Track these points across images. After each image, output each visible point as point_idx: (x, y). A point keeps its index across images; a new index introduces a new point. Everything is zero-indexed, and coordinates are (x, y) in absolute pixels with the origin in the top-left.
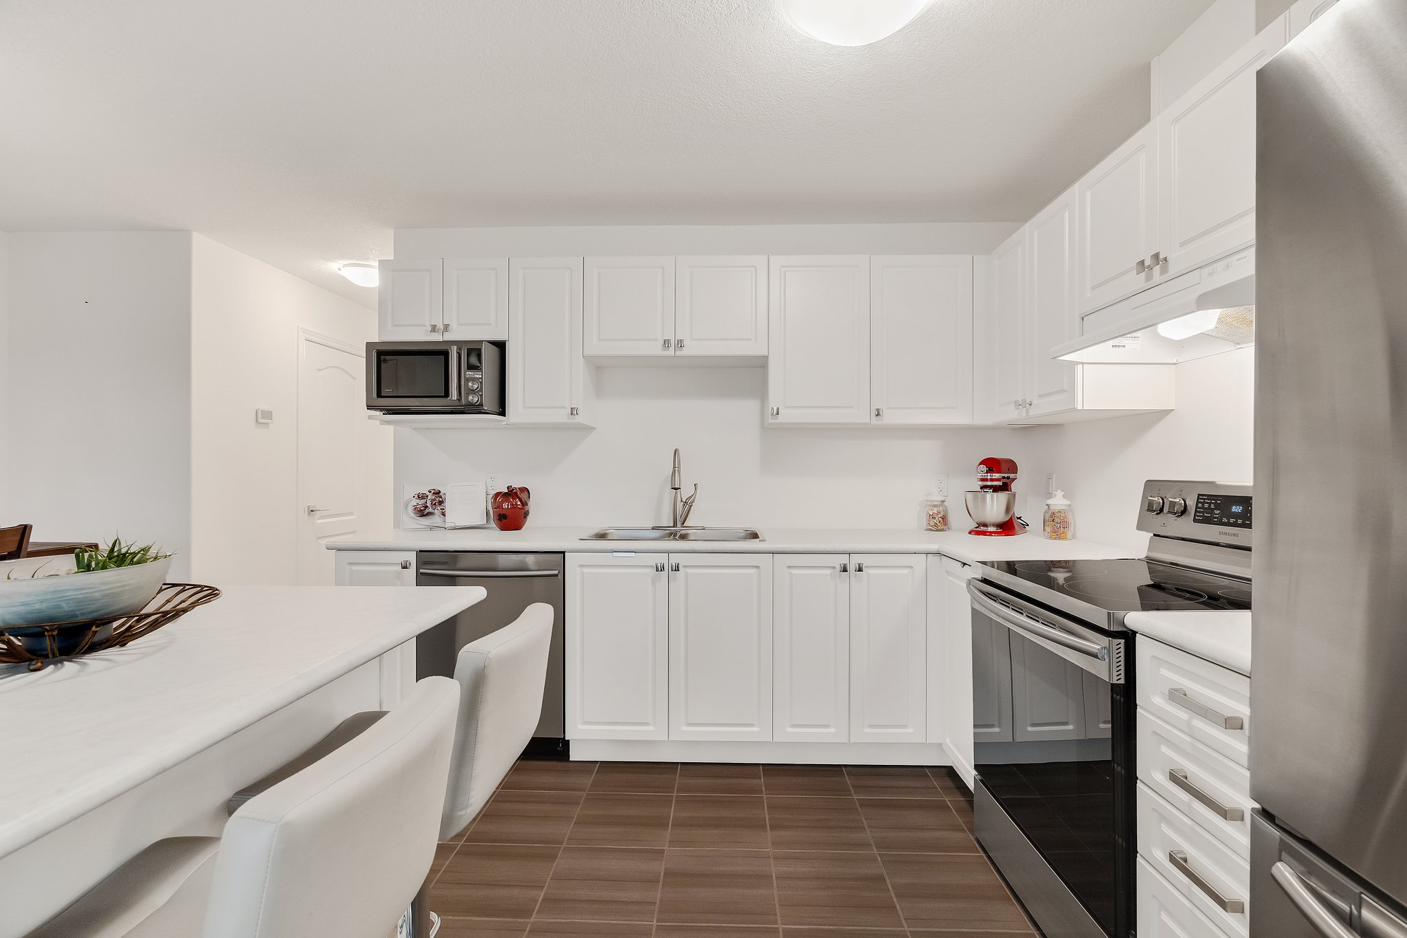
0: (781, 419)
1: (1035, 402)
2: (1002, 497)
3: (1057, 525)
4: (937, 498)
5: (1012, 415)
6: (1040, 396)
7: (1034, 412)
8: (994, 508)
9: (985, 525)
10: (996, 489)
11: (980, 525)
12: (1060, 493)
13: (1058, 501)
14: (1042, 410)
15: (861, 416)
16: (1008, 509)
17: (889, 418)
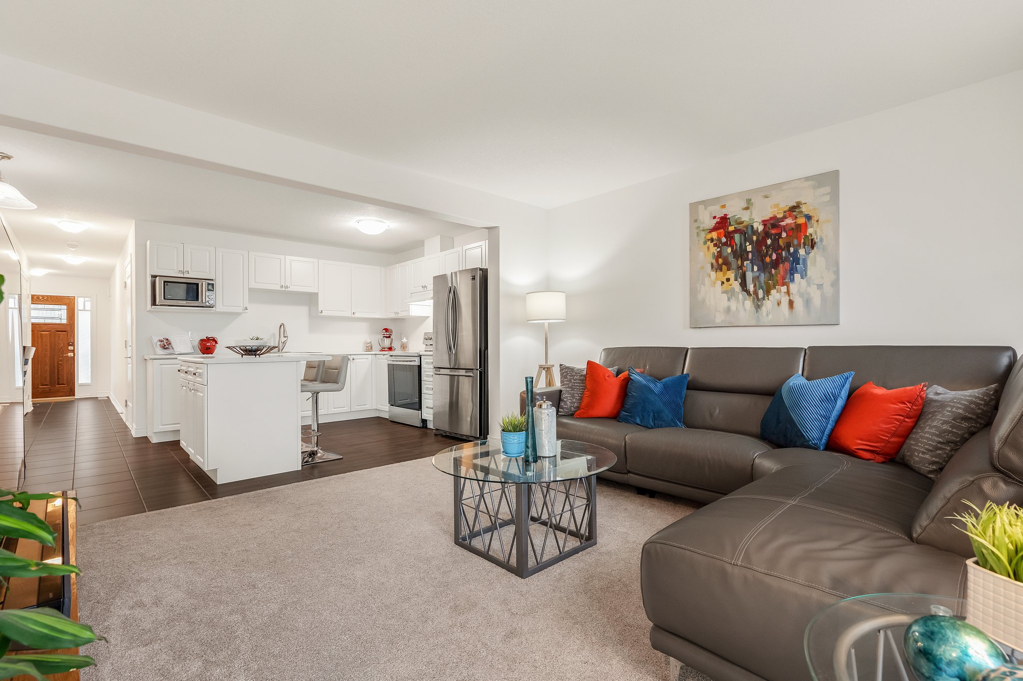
0: (323, 314)
1: (400, 312)
2: (389, 340)
3: (404, 347)
4: (369, 341)
5: (393, 316)
6: (401, 311)
7: (399, 315)
8: (387, 343)
9: (384, 348)
10: (386, 337)
11: (383, 348)
12: (405, 338)
13: (404, 340)
14: (402, 315)
15: (349, 314)
16: (391, 344)
17: (357, 315)
